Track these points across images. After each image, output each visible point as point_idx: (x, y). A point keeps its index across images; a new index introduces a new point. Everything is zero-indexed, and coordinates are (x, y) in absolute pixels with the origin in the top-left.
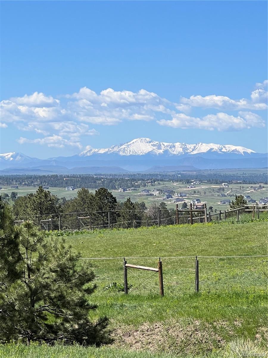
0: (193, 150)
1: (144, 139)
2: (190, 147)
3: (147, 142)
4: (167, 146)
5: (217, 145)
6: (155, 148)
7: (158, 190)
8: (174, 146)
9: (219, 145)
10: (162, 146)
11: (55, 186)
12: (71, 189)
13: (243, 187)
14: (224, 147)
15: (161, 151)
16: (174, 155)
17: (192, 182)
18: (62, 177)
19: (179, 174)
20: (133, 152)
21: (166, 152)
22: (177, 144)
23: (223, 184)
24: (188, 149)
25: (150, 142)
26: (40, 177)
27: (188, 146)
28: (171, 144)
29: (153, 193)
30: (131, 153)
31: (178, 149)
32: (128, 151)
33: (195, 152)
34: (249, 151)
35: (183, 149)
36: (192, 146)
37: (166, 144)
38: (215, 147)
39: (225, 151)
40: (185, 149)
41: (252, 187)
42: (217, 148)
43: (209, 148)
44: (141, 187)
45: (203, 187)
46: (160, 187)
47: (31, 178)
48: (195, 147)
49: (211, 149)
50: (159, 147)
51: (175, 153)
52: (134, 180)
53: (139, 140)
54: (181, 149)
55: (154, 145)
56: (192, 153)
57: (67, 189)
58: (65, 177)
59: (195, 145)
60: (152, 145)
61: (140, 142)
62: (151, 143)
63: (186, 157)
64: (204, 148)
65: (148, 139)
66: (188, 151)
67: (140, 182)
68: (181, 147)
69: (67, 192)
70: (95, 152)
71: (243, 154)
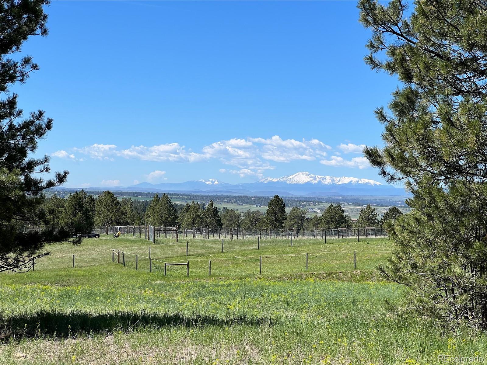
0: (339, 181)
1: (304, 172)
2: (336, 179)
3: (307, 175)
4: (321, 178)
5: (355, 179)
6: (312, 179)
8: (325, 178)
10: (317, 178)
11: (246, 204)
13: (378, 209)
14: (360, 180)
15: (316, 182)
17: (342, 204)
19: (331, 198)
21: (320, 182)
22: (328, 177)
23: (364, 206)
25: (308, 175)
26: (235, 197)
28: (323, 177)
29: (316, 211)
30: (295, 182)
31: (328, 180)
32: (293, 180)
33: (340, 183)
34: (378, 183)
35: (332, 180)
36: (338, 179)
37: (319, 177)
39: (361, 183)
41: (384, 209)
42: (355, 181)
43: (350, 181)
44: (307, 207)
45: (350, 208)
46: (319, 206)
47: (229, 197)
50: (315, 179)
51: (326, 183)
52: (301, 201)
53: (301, 173)
54: (330, 181)
56: (338, 184)
58: (252, 197)
59: (340, 178)
61: (301, 175)
62: (310, 176)
63: (333, 186)
64: (346, 180)
65: (307, 173)
66: (335, 182)
67: (306, 202)
68: (330, 179)
70: (270, 181)
71: (373, 185)
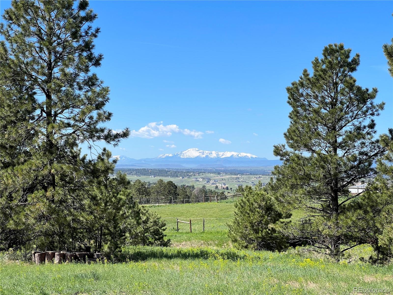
0: (222, 155)
1: (195, 149)
2: (221, 154)
3: (196, 151)
4: (208, 153)
5: (236, 153)
6: (201, 154)
7: (202, 178)
8: (212, 153)
9: (237, 153)
10: (205, 153)
11: (144, 175)
12: (153, 177)
13: (250, 177)
14: (240, 154)
15: (204, 156)
16: (212, 158)
17: (221, 174)
18: (148, 170)
19: (214, 169)
20: (188, 156)
21: (207, 156)
22: (213, 152)
23: (239, 175)
24: (220, 155)
25: (198, 151)
26: (136, 170)
27: (220, 153)
28: (210, 152)
29: (199, 180)
31: (214, 155)
32: (186, 155)
33: (223, 157)
34: (254, 156)
35: (217, 155)
36: (222, 153)
37: (207, 152)
38: (235, 154)
39: (241, 156)
40: (218, 155)
41: (255, 177)
42: (236, 155)
43: (231, 155)
44: (193, 176)
45: (228, 177)
46: (203, 176)
47: (131, 170)
48: (223, 154)
49: (233, 155)
50: (203, 154)
51: (212, 157)
52: (188, 172)
53: (192, 149)
54: (216, 155)
55: (200, 152)
56: (222, 157)
57: (150, 177)
58: (150, 170)
59: (223, 153)
60: (199, 152)
61: (192, 151)
62: (199, 151)
63: (218, 159)
64: (228, 154)
65: (197, 149)
66: (220, 156)
67: (192, 173)
68: (215, 154)
69: (151, 179)
70: (167, 156)
71: (250, 158)
